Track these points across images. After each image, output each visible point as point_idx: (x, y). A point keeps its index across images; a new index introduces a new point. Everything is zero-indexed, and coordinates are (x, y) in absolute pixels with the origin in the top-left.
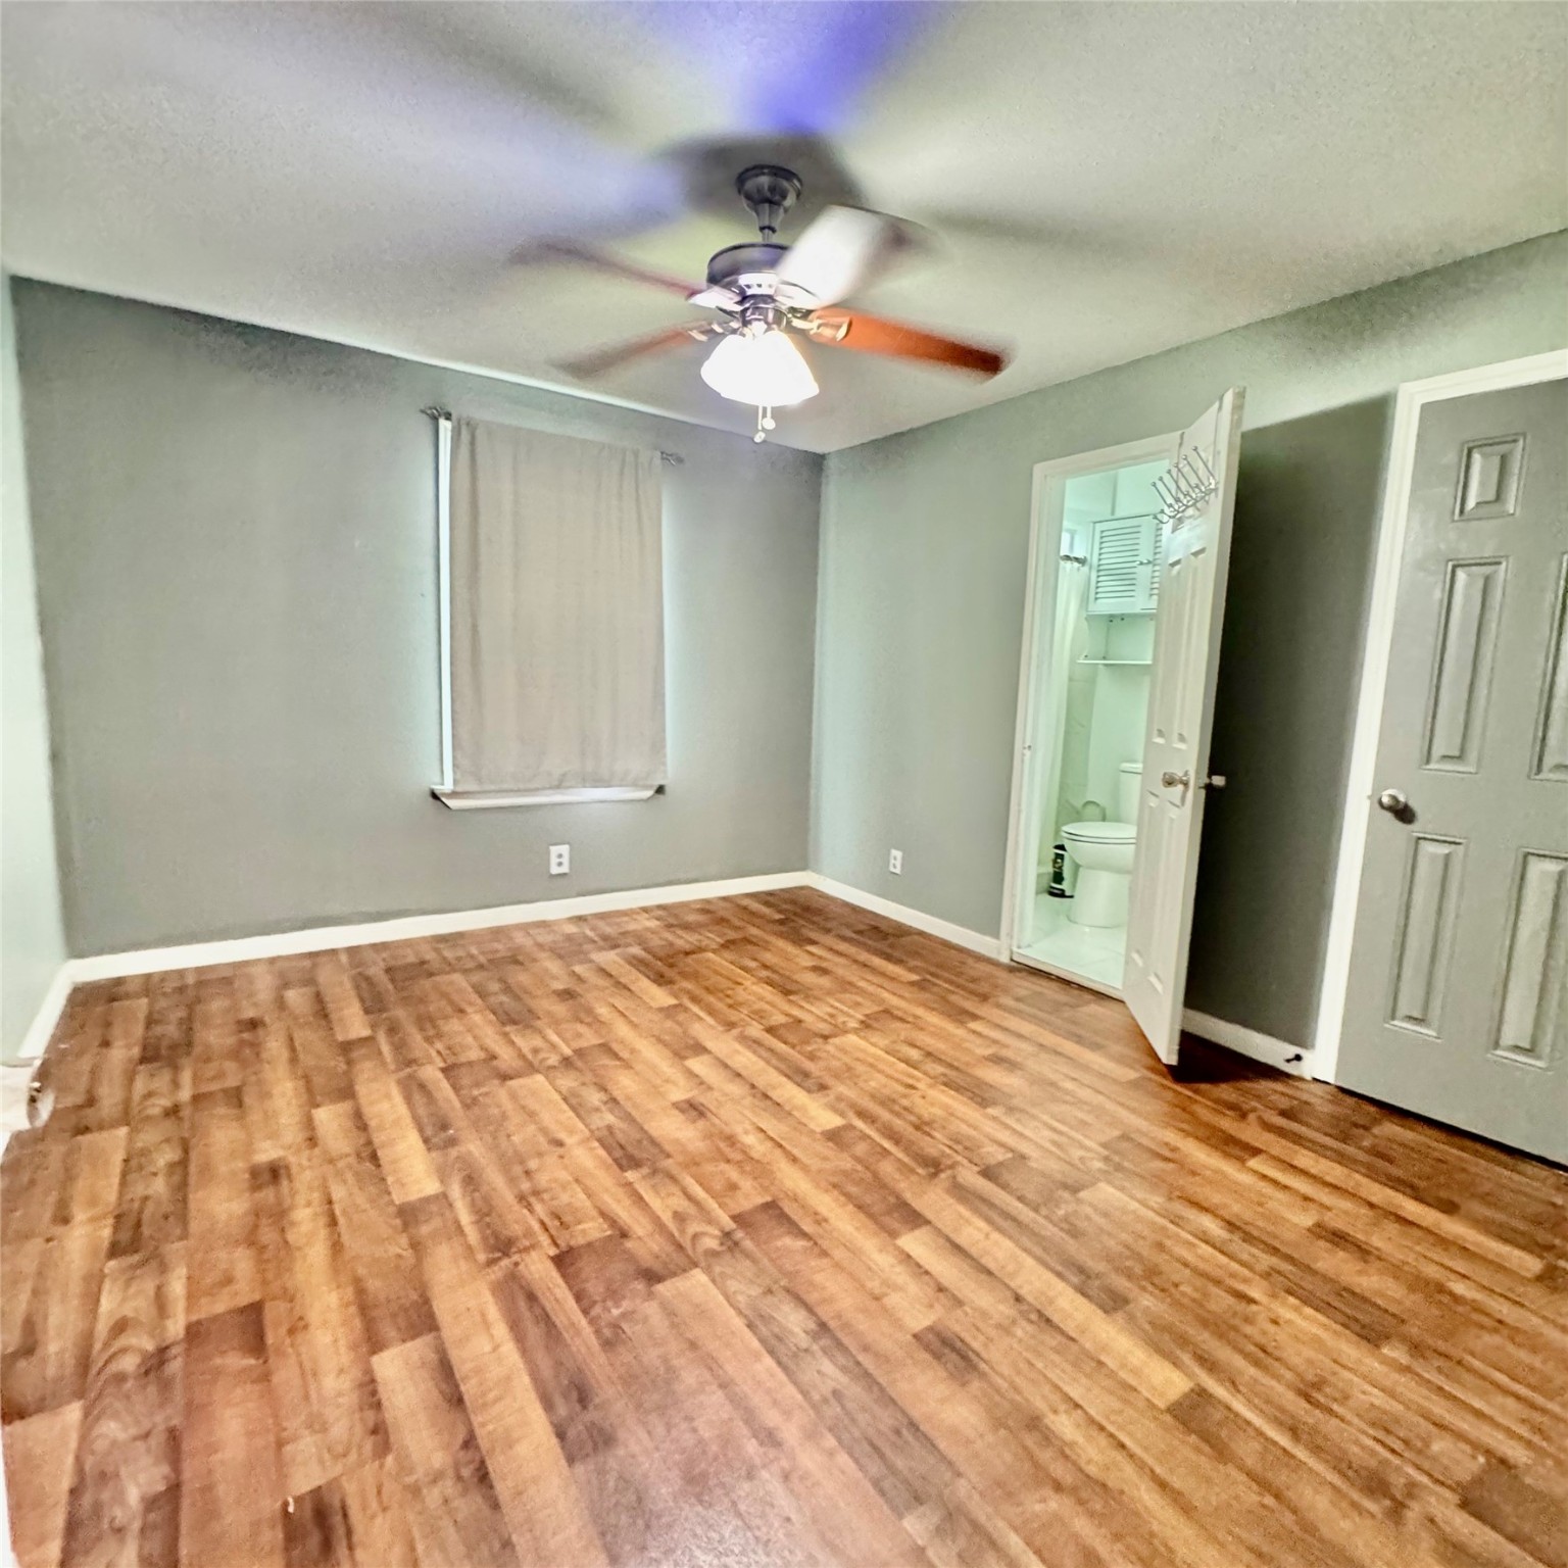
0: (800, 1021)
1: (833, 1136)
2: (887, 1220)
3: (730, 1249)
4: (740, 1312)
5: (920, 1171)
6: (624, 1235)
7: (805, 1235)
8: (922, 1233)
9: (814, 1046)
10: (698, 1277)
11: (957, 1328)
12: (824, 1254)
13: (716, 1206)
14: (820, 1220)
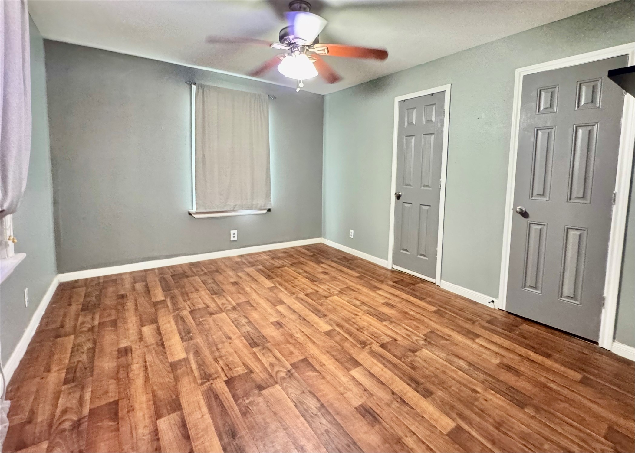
0: (317, 291)
1: (328, 334)
2: (346, 364)
3: (290, 376)
4: (292, 401)
5: (359, 346)
6: (252, 372)
7: (317, 371)
8: (359, 369)
9: (323, 300)
10: (278, 387)
11: (371, 405)
12: (324, 378)
13: (285, 360)
14: (322, 365)
